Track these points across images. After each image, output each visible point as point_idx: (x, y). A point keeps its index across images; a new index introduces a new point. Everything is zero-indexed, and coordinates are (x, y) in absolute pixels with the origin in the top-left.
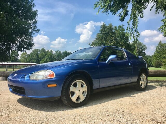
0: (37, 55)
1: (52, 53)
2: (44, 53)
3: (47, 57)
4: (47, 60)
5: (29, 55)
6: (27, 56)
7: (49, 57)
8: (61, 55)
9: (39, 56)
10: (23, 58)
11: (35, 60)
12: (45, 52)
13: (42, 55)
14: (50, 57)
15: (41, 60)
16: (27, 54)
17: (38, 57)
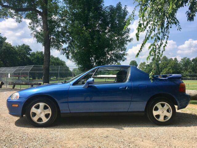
0: (157, 65)
1: (177, 61)
2: (165, 62)
3: (169, 66)
4: (170, 70)
5: (148, 65)
6: (146, 66)
7: (172, 67)
8: (190, 63)
9: (160, 66)
10: (142, 69)
11: (155, 71)
12: (167, 61)
13: (163, 64)
14: (174, 67)
15: (162, 71)
16: (146, 64)
17: (158, 67)
